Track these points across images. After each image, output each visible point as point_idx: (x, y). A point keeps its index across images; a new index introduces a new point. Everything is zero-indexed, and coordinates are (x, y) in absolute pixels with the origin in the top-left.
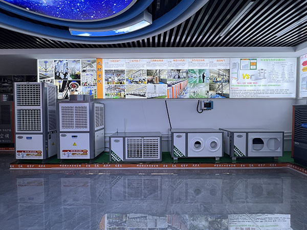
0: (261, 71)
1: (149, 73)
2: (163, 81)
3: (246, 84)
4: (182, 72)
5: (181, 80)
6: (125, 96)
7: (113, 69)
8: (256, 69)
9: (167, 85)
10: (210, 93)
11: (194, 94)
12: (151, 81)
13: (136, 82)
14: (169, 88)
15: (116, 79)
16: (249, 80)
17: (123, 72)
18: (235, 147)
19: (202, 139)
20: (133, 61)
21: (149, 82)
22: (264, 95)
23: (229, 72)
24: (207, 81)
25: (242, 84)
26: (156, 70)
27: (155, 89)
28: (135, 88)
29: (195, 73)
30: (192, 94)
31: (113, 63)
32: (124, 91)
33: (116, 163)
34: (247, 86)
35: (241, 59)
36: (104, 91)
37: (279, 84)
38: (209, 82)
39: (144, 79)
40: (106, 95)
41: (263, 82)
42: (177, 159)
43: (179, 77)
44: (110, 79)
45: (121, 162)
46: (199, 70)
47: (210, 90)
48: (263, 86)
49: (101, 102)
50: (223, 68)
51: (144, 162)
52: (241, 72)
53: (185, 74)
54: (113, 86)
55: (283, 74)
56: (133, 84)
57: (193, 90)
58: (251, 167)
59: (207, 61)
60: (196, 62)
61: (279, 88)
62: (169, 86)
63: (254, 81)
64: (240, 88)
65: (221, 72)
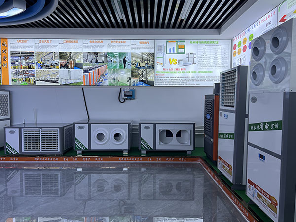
0: (190, 55)
1: (62, 56)
2: (78, 66)
3: (173, 70)
4: (101, 56)
5: (99, 64)
6: (34, 82)
7: (20, 51)
8: (184, 53)
9: (82, 70)
10: (133, 80)
11: (115, 82)
12: (64, 66)
13: (47, 66)
14: (86, 73)
15: (24, 62)
16: (176, 66)
17: (31, 54)
18: (142, 139)
20: (43, 42)
21: (62, 66)
22: (194, 83)
23: (154, 56)
24: (129, 67)
25: (169, 70)
26: (70, 53)
27: (69, 74)
28: (46, 73)
29: (114, 57)
30: (112, 81)
31: (20, 44)
32: (33, 76)
34: (175, 72)
35: (167, 42)
36: (11, 77)
37: (211, 70)
38: (130, 67)
39: (56, 63)
40: (13, 80)
41: (192, 68)
42: (81, 152)
44: (17, 63)
45: (17, 156)
46: (120, 54)
47: (132, 76)
48: (192, 72)
49: (6, 89)
50: (147, 51)
51: (42, 156)
52: (167, 56)
53: (103, 58)
54: (20, 70)
55: (216, 58)
56: (44, 69)
57: (113, 77)
58: (159, 161)
59: (128, 43)
60: (116, 44)
61: (211, 75)
62: (85, 71)
63: (182, 67)
64: (166, 75)
65: (145, 56)
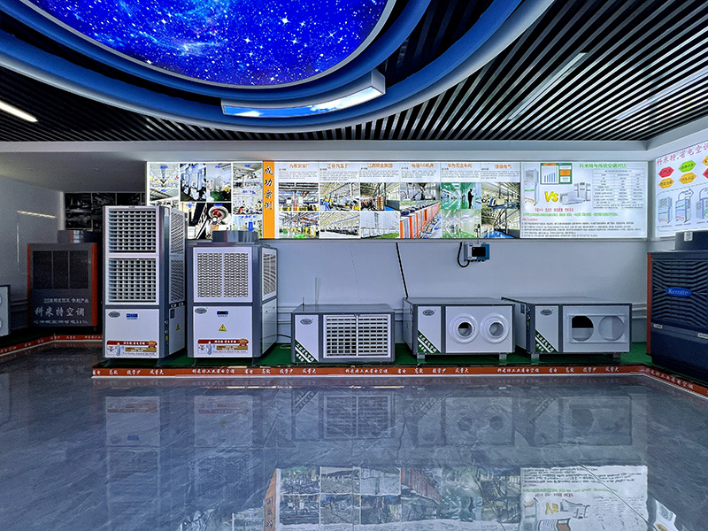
0: (580, 187)
1: (365, 189)
2: (391, 205)
3: (553, 212)
4: (430, 188)
5: (427, 203)
6: (317, 233)
7: (295, 181)
8: (571, 183)
9: (399, 212)
10: (483, 228)
11: (453, 231)
12: (369, 206)
13: (339, 206)
14: (404, 218)
15: (301, 200)
16: (558, 205)
17: (314, 186)
18: (537, 333)
19: (473, 318)
20: (333, 166)
21: (364, 206)
22: (588, 232)
23: (519, 188)
24: (478, 206)
25: (544, 212)
26: (379, 184)
27: (376, 220)
28: (336, 219)
29: (453, 189)
30: (449, 231)
31: (294, 169)
32: (316, 223)
33: (305, 365)
34: (554, 215)
35: (542, 164)
36: (278, 224)
37: (615, 211)
38: (480, 207)
39: (355, 202)
40: (281, 231)
41: (584, 208)
42: (423, 357)
43: (423, 198)
44: (289, 202)
45: (315, 364)
46: (462, 184)
47: (483, 222)
48: (584, 214)
49: (271, 245)
50: (508, 180)
51: (360, 365)
52: (542, 188)
53: (434, 193)
54: (295, 213)
55: (622, 193)
56: (334, 210)
57: (449, 223)
58: (570, 373)
59: (476, 166)
60: (456, 169)
61: (616, 219)
62: (404, 214)
63: (567, 207)
64: (540, 219)
65: (504, 189)
